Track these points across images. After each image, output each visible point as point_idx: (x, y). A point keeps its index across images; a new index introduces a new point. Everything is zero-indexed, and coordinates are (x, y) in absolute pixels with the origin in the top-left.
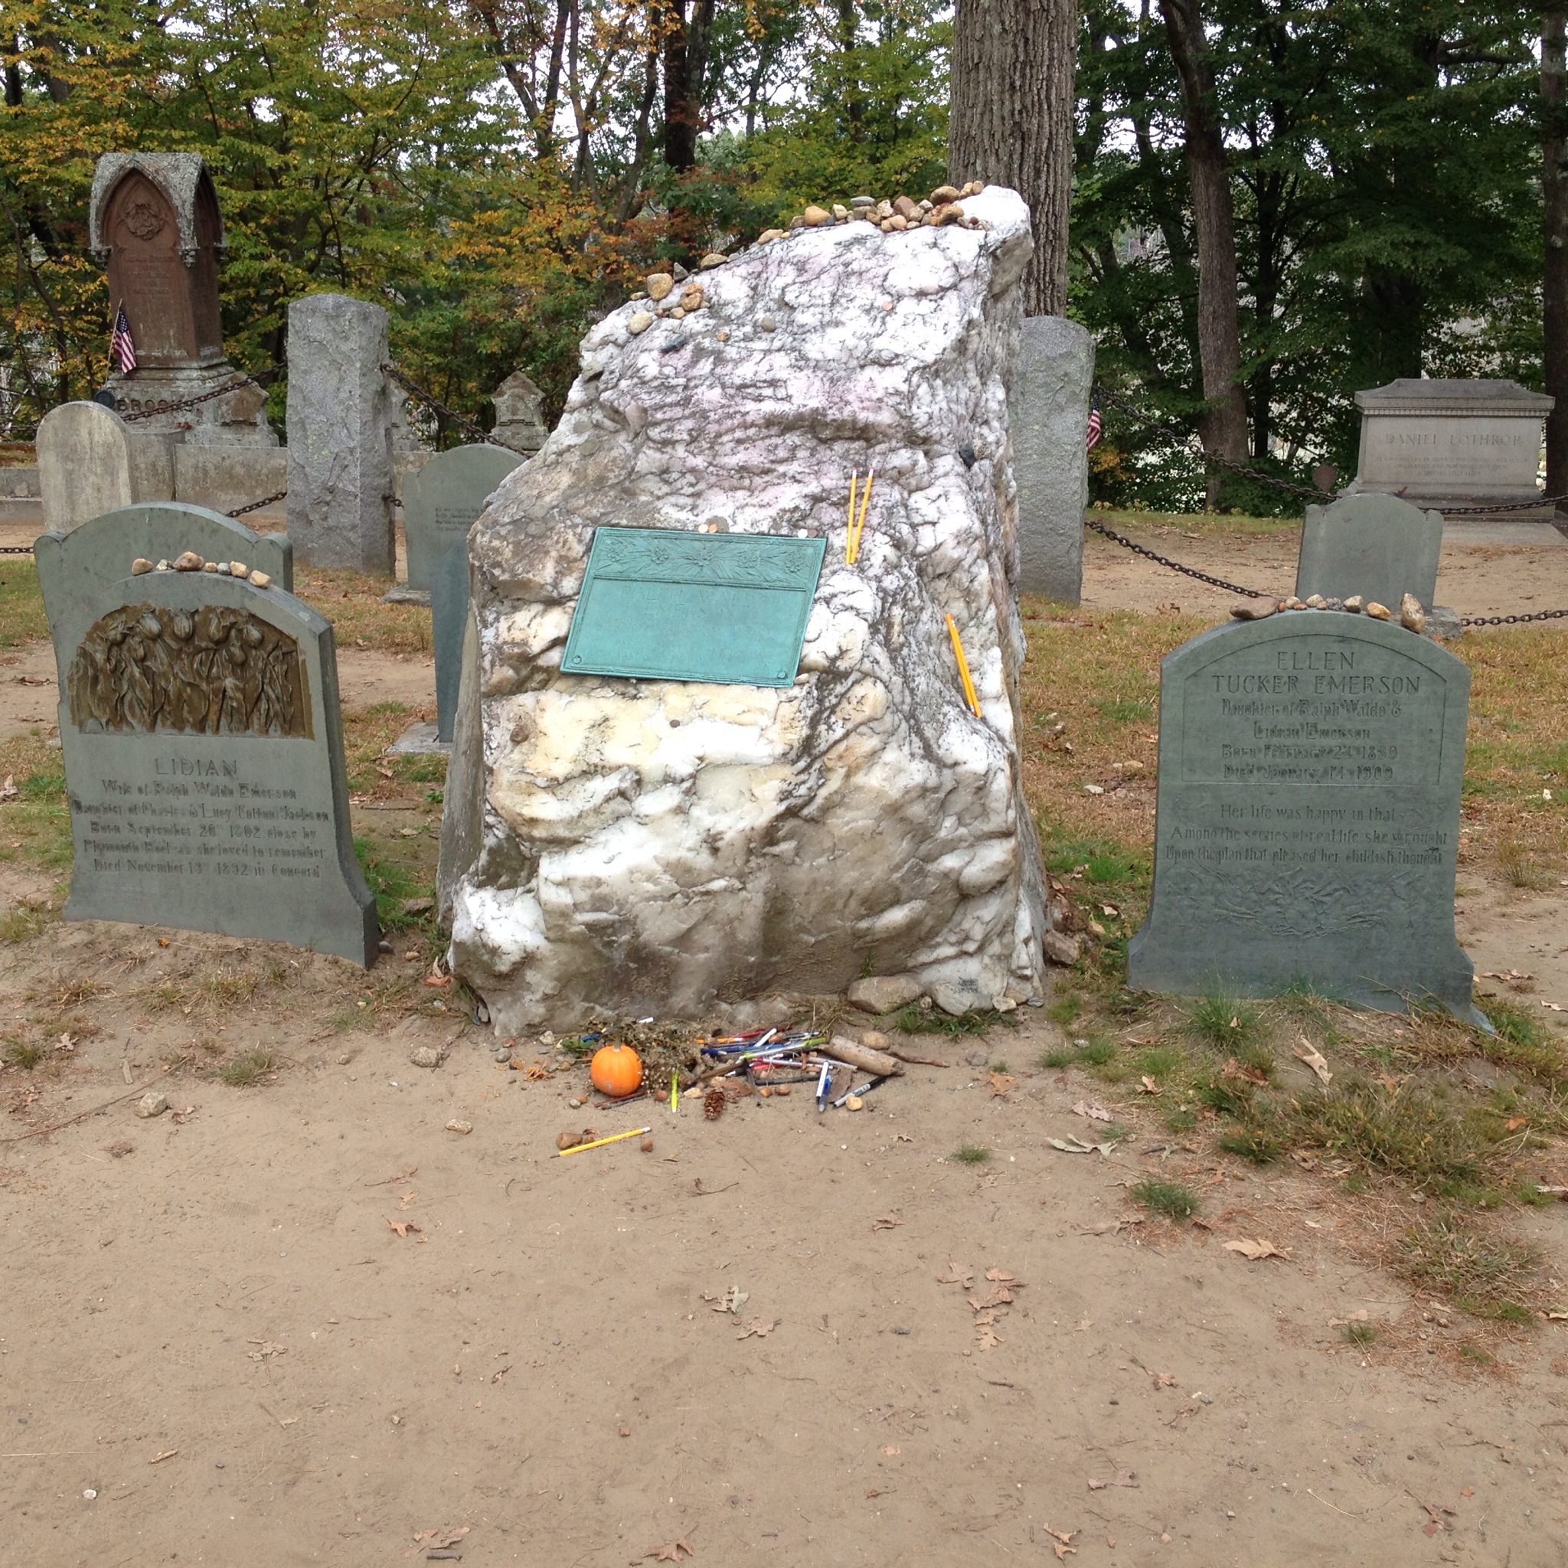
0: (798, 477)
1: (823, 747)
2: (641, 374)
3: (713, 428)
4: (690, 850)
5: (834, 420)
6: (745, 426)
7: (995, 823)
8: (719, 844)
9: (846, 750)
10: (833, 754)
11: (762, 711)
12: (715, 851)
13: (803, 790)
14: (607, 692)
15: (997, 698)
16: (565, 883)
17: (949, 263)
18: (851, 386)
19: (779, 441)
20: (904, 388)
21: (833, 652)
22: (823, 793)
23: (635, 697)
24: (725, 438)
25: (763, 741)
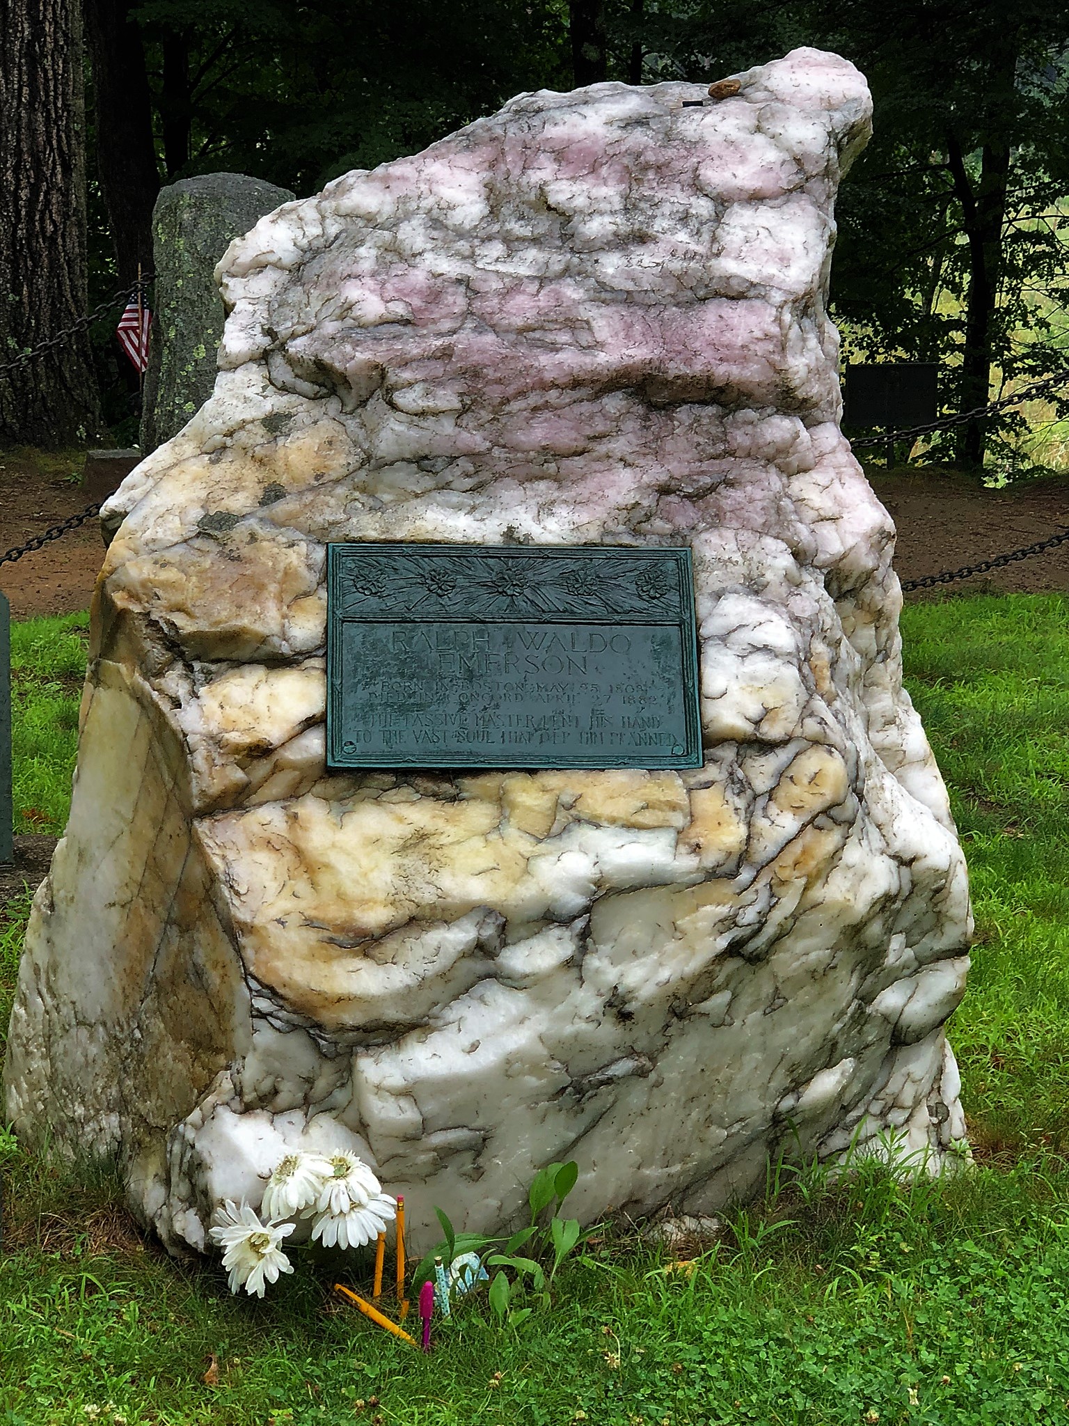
0: (630, 459)
1: (771, 850)
2: (356, 312)
3: (495, 393)
4: (589, 1019)
5: (678, 377)
6: (545, 386)
7: (950, 937)
8: (630, 1007)
9: (804, 852)
10: (788, 858)
11: (674, 807)
12: (624, 1017)
13: (750, 916)
14: (406, 791)
15: (924, 761)
16: (408, 1093)
17: (787, 157)
18: (695, 327)
19: (595, 407)
20: (775, 330)
21: (754, 710)
22: (777, 916)
23: (453, 799)
24: (515, 406)
25: (683, 849)
